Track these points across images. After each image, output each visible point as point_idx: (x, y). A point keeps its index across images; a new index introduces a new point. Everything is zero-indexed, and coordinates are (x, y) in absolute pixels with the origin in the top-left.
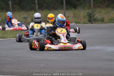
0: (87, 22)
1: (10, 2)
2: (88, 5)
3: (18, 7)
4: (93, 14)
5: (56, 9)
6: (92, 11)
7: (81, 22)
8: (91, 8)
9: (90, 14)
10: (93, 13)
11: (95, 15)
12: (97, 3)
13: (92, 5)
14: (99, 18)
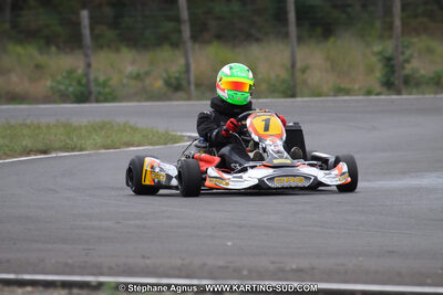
0: (378, 89)
1: (85, 14)
2: (378, 24)
3: (110, 34)
4: (401, 58)
5: (258, 40)
6: (397, 46)
7: (356, 87)
8: (390, 37)
9: (389, 59)
10: (403, 53)
11: (407, 61)
12: (416, 16)
13: (398, 23)
14: (422, 72)
